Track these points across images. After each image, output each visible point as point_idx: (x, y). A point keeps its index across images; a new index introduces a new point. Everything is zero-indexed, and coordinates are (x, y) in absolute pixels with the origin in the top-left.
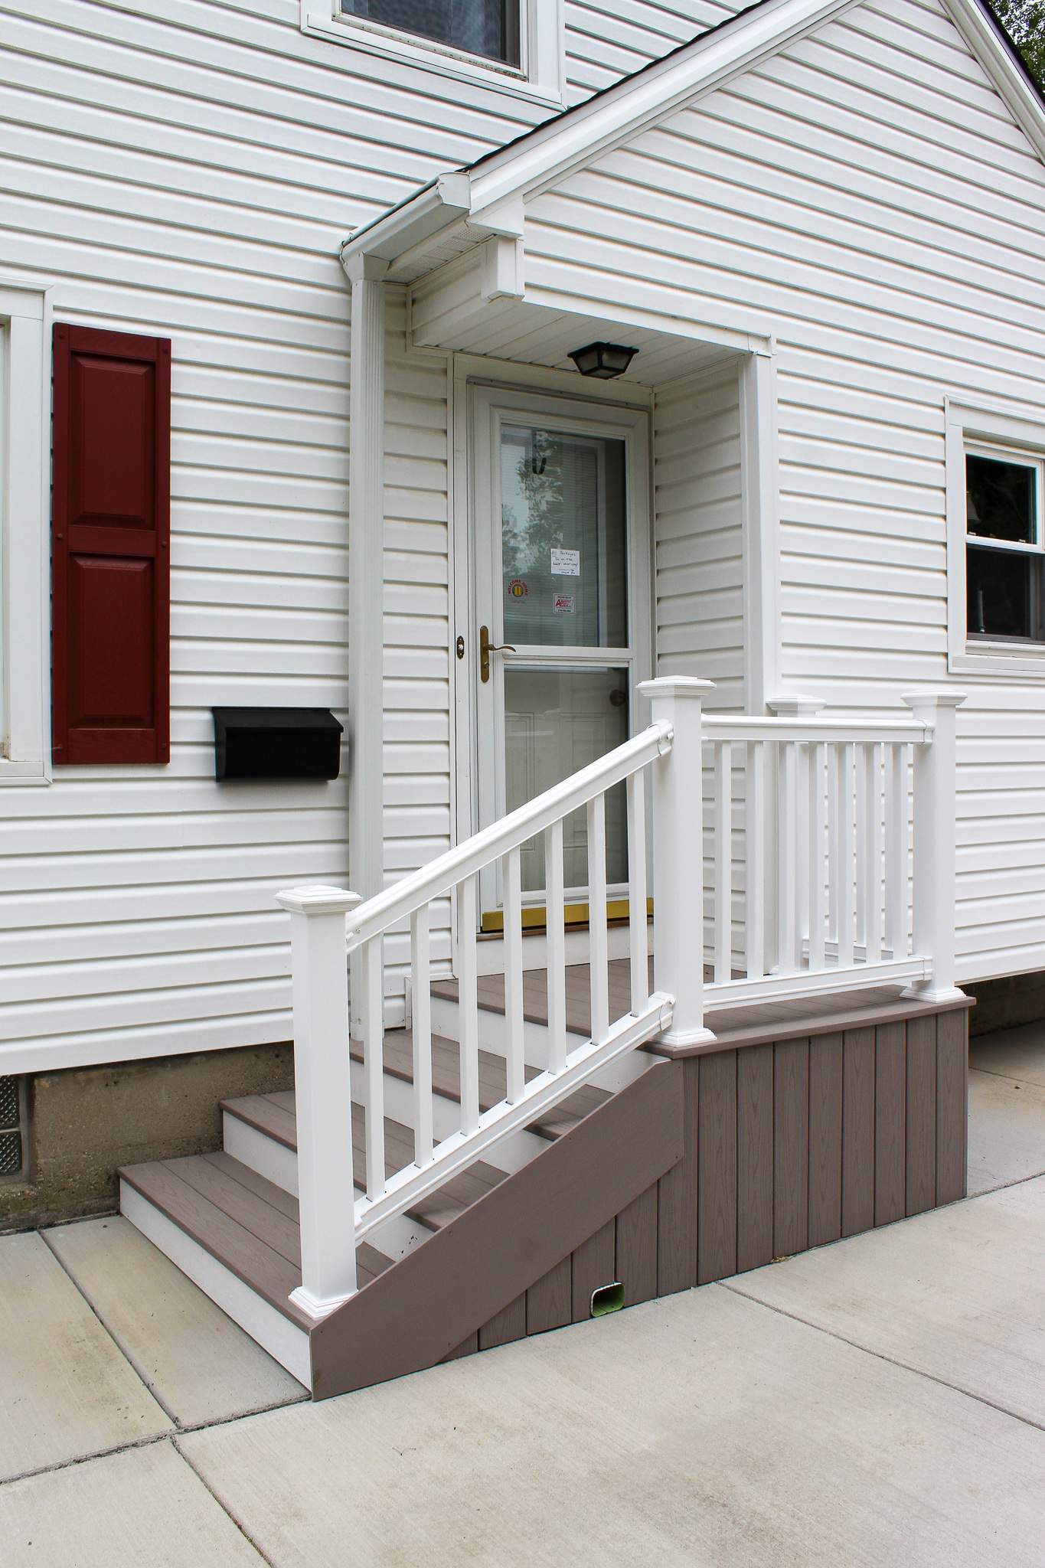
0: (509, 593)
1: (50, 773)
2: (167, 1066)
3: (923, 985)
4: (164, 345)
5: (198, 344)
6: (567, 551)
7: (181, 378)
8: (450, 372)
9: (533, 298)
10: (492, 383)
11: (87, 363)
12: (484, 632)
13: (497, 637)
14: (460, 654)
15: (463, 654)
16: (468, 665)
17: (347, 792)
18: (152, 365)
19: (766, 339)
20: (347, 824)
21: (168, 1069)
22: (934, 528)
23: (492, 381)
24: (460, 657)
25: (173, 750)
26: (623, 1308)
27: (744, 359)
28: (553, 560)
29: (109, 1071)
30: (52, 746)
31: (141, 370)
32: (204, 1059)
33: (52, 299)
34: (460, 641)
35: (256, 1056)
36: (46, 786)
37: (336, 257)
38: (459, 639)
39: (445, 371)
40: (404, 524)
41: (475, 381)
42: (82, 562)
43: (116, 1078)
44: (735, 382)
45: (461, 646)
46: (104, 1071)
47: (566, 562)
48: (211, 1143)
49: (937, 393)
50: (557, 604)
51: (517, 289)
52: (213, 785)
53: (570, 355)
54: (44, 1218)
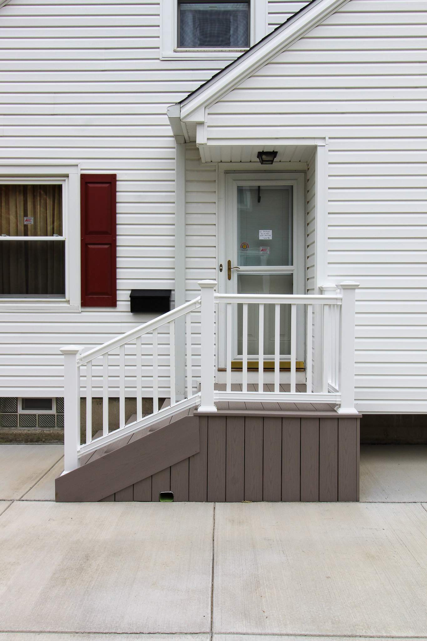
0: (241, 247)
1: (80, 309)
2: (116, 401)
4: (114, 176)
5: (126, 174)
6: (266, 230)
7: (120, 186)
8: (217, 170)
9: (212, 143)
10: (235, 172)
11: (90, 185)
12: (229, 262)
13: (234, 264)
14: (221, 270)
15: (222, 270)
16: (223, 274)
18: (110, 183)
19: (323, 138)
21: (117, 402)
23: (235, 171)
24: (221, 271)
25: (118, 303)
26: (173, 501)
28: (260, 234)
29: (98, 400)
30: (81, 301)
31: (107, 185)
32: (128, 400)
33: (80, 167)
34: (221, 266)
35: (146, 401)
36: (80, 313)
38: (220, 265)
39: (215, 170)
40: (199, 226)
41: (227, 172)
42: (89, 246)
43: (100, 402)
45: (221, 268)
46: (96, 400)
47: (266, 234)
50: (261, 251)
51: (205, 141)
52: (131, 314)
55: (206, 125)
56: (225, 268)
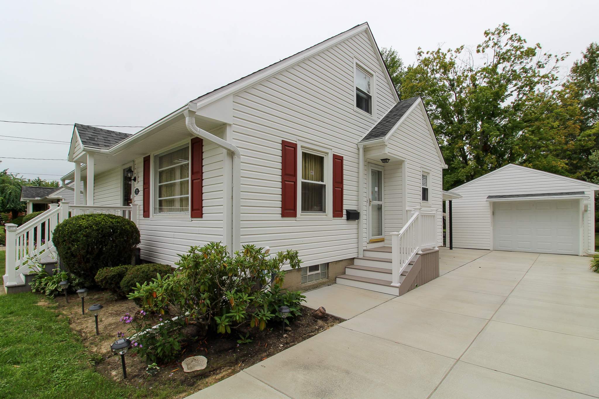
1: (332, 218)
3: (434, 248)
4: (343, 157)
5: (347, 157)
7: (345, 162)
8: (367, 161)
9: (389, 154)
11: (336, 160)
13: (371, 200)
16: (368, 204)
17: (358, 222)
18: (341, 160)
19: (406, 159)
20: (358, 226)
22: (419, 185)
25: (343, 215)
27: (403, 161)
28: (375, 189)
30: (333, 215)
33: (333, 150)
36: (332, 220)
37: (357, 145)
42: (336, 188)
43: (336, 263)
44: (401, 164)
48: (344, 273)
49: (419, 165)
51: (387, 153)
52: (346, 221)
53: (381, 160)
54: (330, 284)
55: (388, 146)
56: (369, 201)
